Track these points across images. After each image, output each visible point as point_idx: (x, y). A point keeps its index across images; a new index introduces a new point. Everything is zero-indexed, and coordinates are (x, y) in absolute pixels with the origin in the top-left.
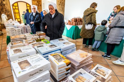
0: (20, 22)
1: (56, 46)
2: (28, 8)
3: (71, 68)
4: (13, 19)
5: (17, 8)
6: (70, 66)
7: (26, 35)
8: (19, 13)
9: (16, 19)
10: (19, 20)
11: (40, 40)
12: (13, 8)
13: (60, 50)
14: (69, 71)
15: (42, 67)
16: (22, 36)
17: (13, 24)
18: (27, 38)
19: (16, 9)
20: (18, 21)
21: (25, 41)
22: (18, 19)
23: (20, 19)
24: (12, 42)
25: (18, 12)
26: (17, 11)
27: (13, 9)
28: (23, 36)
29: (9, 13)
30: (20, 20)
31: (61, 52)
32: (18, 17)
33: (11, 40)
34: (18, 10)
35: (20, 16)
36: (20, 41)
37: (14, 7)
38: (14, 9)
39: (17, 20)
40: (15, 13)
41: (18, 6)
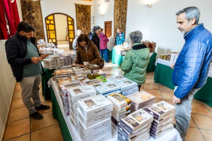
0: (56, 44)
1: (115, 86)
2: (70, 23)
3: (131, 108)
4: (45, 40)
5: (52, 22)
6: (130, 105)
7: (75, 70)
8: (55, 30)
9: (50, 38)
10: (54, 41)
11: (94, 77)
12: (46, 22)
13: (120, 90)
14: (129, 111)
15: (105, 106)
18: (76, 73)
19: (50, 24)
21: (74, 77)
22: (52, 39)
23: (56, 38)
25: (53, 29)
26: (51, 27)
27: (46, 24)
28: (72, 71)
29: (39, 31)
30: (56, 40)
31: (122, 93)
32: (52, 36)
34: (53, 26)
35: (56, 35)
36: (67, 78)
37: (48, 22)
38: (48, 24)
39: (50, 40)
40: (49, 30)
41: (54, 20)
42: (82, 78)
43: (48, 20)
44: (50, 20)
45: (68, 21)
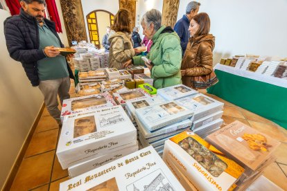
0: (98, 47)
4: (87, 41)
5: (94, 21)
7: (109, 72)
8: (97, 31)
9: (92, 40)
10: (97, 43)
11: (135, 85)
12: (87, 21)
16: (100, 73)
17: (87, 50)
18: (110, 77)
19: (92, 23)
20: (96, 45)
21: (106, 83)
22: (95, 41)
23: (98, 40)
24: (81, 84)
25: (96, 29)
26: (94, 27)
27: (88, 23)
28: (103, 73)
29: (81, 31)
30: (99, 42)
32: (95, 37)
33: (80, 81)
34: (95, 25)
36: (96, 84)
37: (90, 21)
38: (90, 23)
39: (93, 42)
40: (91, 30)
41: (96, 19)
42: (117, 85)
43: (89, 18)
44: (92, 19)
45: (111, 20)
